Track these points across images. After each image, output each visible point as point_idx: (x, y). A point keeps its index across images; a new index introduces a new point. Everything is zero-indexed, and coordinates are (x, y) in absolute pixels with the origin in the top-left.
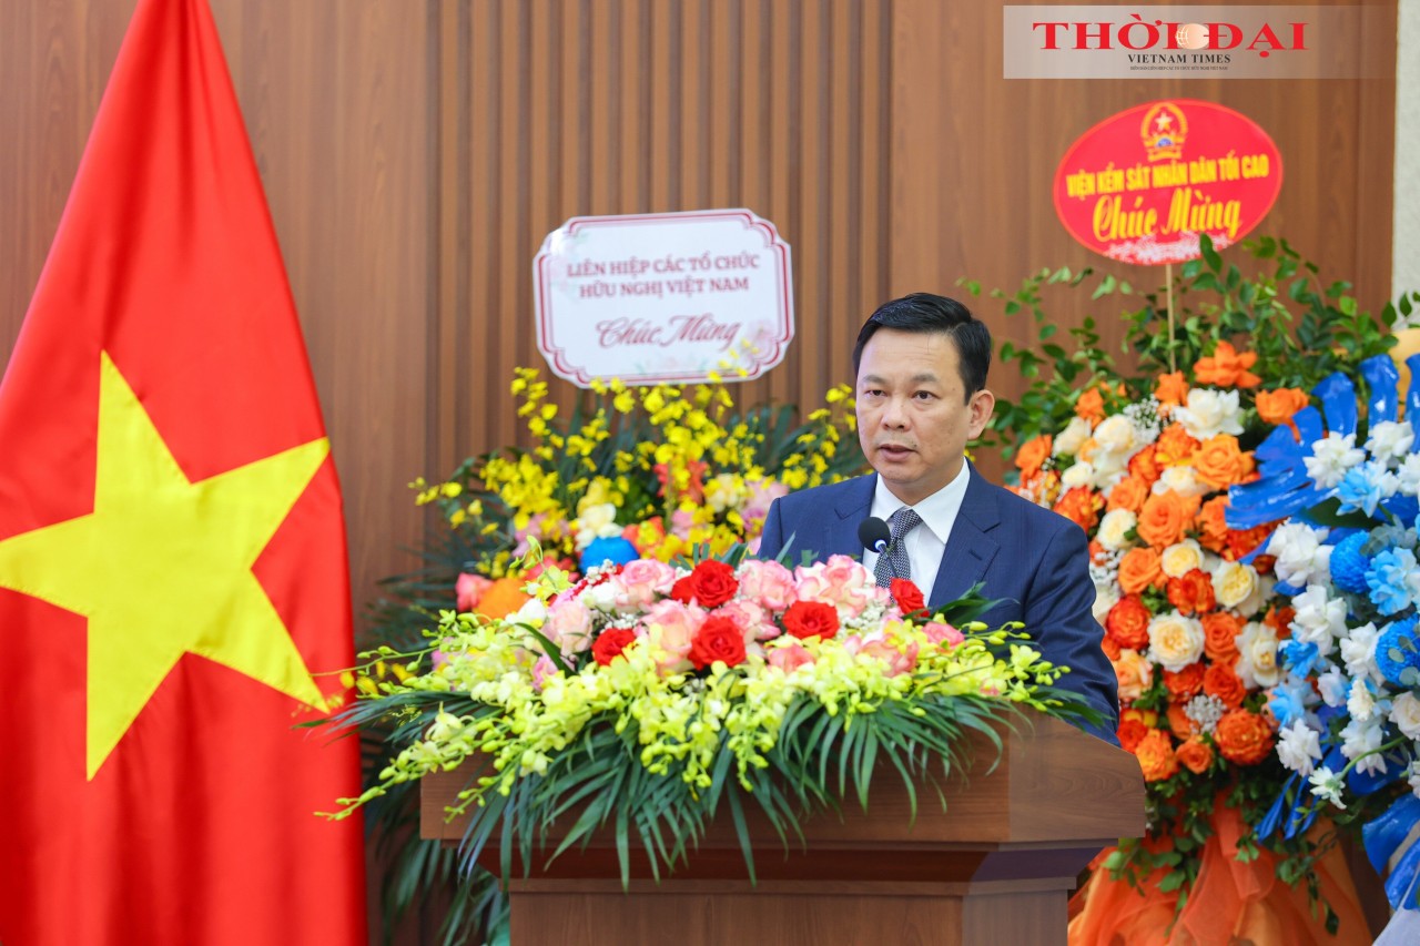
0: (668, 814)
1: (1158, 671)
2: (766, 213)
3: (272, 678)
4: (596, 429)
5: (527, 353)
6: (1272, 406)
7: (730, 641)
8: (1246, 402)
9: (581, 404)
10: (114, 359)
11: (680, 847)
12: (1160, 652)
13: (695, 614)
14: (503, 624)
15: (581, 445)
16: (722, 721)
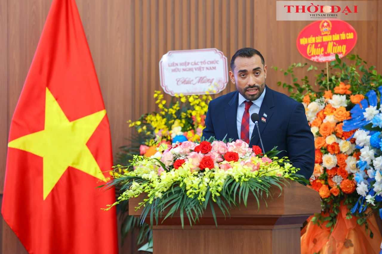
0: (194, 208)
1: (325, 169)
2: (221, 49)
3: (92, 173)
4: (176, 107)
5: (158, 87)
6: (355, 99)
7: (210, 162)
8: (348, 98)
9: (172, 100)
10: (50, 89)
11: (197, 217)
12: (325, 164)
13: (201, 155)
14: (150, 158)
15: (172, 111)
16: (208, 184)
